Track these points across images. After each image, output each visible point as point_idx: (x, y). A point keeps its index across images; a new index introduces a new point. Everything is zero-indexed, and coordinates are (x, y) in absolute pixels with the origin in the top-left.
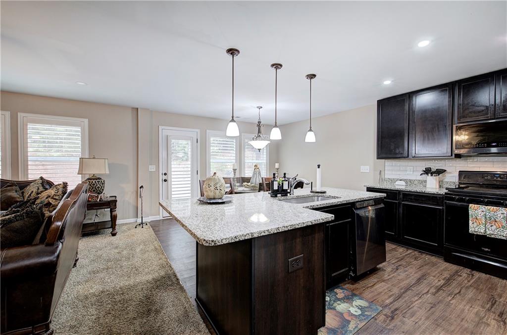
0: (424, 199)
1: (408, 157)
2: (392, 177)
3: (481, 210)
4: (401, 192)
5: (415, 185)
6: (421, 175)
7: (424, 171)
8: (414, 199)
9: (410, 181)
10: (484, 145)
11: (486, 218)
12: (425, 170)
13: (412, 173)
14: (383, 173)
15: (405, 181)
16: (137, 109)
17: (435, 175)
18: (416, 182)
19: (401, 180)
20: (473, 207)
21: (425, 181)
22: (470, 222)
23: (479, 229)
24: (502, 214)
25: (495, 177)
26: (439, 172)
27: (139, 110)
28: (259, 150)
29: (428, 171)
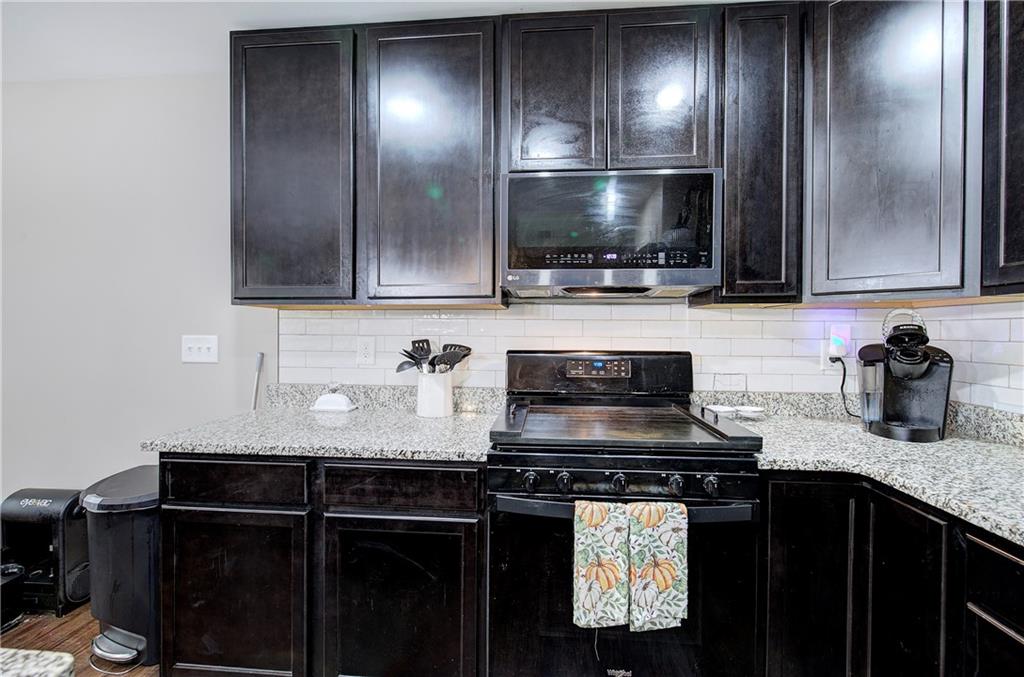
0: (411, 490)
1: (354, 297)
2: (302, 378)
3: (614, 524)
4: (322, 467)
5: (382, 405)
6: (400, 368)
7: (411, 356)
8: (376, 492)
9: (367, 391)
10: (586, 259)
11: (629, 555)
12: (409, 348)
13: (370, 360)
14: (270, 362)
15: (351, 391)
17: (443, 366)
18: (384, 396)
19: (334, 391)
20: (586, 516)
21: (412, 391)
22: (580, 585)
23: (609, 608)
24: (673, 530)
25: (595, 368)
26: (454, 355)
29: (418, 354)
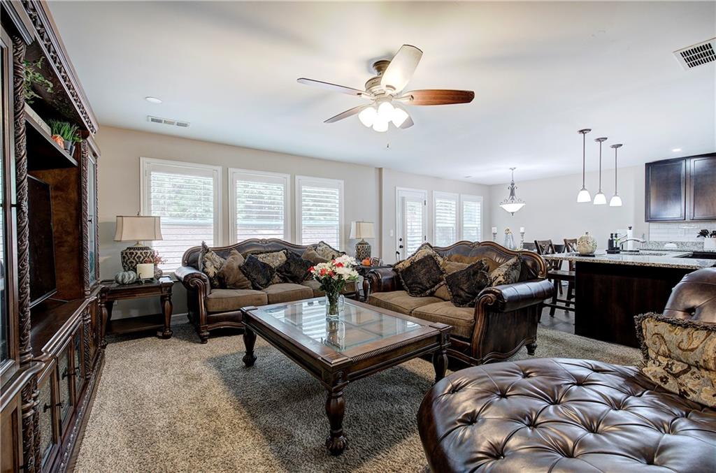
1: (685, 220)
2: (658, 240)
6: (698, 237)
7: (701, 233)
9: (682, 243)
15: (677, 243)
16: (380, 170)
17: (715, 236)
19: (671, 243)
21: (702, 243)
27: (383, 170)
28: (513, 213)
29: (705, 233)
